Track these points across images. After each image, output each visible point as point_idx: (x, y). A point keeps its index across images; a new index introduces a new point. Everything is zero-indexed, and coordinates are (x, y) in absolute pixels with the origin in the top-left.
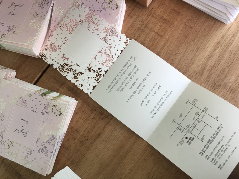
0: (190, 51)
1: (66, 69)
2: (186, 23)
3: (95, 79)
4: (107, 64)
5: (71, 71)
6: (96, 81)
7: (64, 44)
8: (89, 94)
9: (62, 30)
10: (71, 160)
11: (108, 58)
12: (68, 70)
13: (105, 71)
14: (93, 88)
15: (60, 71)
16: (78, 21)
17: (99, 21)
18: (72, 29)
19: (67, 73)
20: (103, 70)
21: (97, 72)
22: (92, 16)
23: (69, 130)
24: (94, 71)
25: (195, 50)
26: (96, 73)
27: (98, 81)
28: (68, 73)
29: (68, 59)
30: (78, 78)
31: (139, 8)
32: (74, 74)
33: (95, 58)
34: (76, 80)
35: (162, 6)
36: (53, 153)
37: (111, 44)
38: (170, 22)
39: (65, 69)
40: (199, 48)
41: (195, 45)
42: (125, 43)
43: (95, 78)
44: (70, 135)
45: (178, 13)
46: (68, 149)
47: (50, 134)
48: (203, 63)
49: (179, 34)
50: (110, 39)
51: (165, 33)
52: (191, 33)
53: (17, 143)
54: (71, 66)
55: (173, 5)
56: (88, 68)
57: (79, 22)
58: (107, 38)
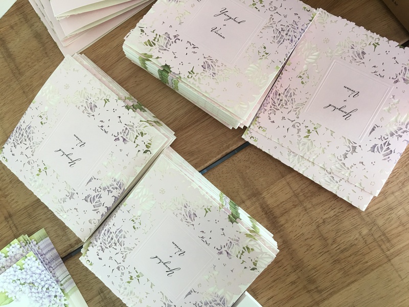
53: (148, 280)
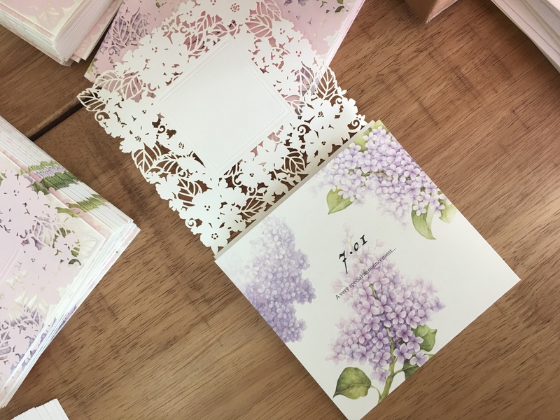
0: (501, 192)
1: (161, 165)
2: (517, 108)
3: (240, 211)
4: (285, 175)
5: (173, 171)
6: (244, 217)
7: (168, 83)
8: (215, 250)
9: (169, 37)
10: (71, 386)
11: (291, 159)
12: (166, 169)
13: (275, 195)
14: (229, 236)
15: (141, 164)
16: (226, 23)
17: (290, 40)
18: (201, 42)
19: (161, 176)
20: (270, 191)
21: (251, 194)
22: (273, 21)
23: (92, 302)
24: (244, 189)
25: (514, 196)
26: (248, 196)
27: (249, 221)
28: (164, 175)
29: (171, 133)
30: (190, 199)
31: (400, 19)
32: (180, 184)
33: (255, 151)
34: (185, 204)
35: (468, 37)
36: (24, 358)
37: (309, 122)
38: (474, 92)
39: (158, 162)
40: (527, 195)
41: (522, 182)
42: (350, 126)
43: (244, 208)
44: (89, 315)
45: (506, 74)
46: (74, 352)
47: (30, 305)
48: (525, 240)
49: (487, 136)
50: (311, 106)
51: (448, 118)
52: (522, 144)
54: (178, 157)
55: (498, 44)
56: (228, 176)
57: (228, 28)
58: (301, 99)
